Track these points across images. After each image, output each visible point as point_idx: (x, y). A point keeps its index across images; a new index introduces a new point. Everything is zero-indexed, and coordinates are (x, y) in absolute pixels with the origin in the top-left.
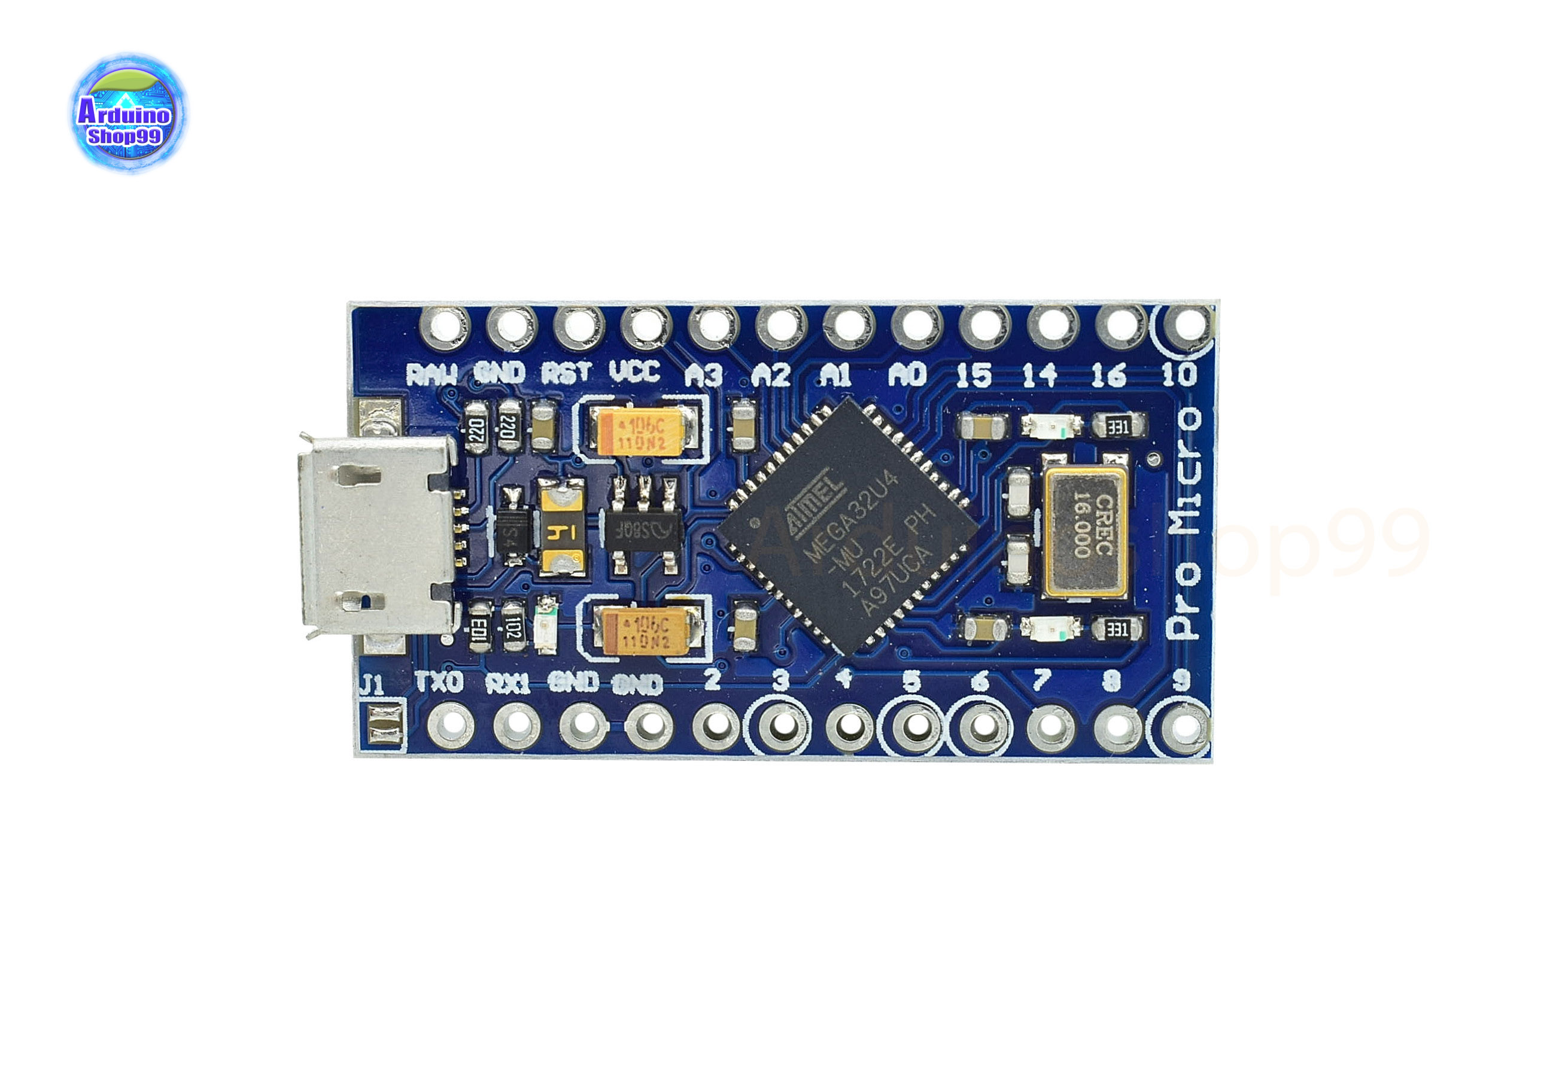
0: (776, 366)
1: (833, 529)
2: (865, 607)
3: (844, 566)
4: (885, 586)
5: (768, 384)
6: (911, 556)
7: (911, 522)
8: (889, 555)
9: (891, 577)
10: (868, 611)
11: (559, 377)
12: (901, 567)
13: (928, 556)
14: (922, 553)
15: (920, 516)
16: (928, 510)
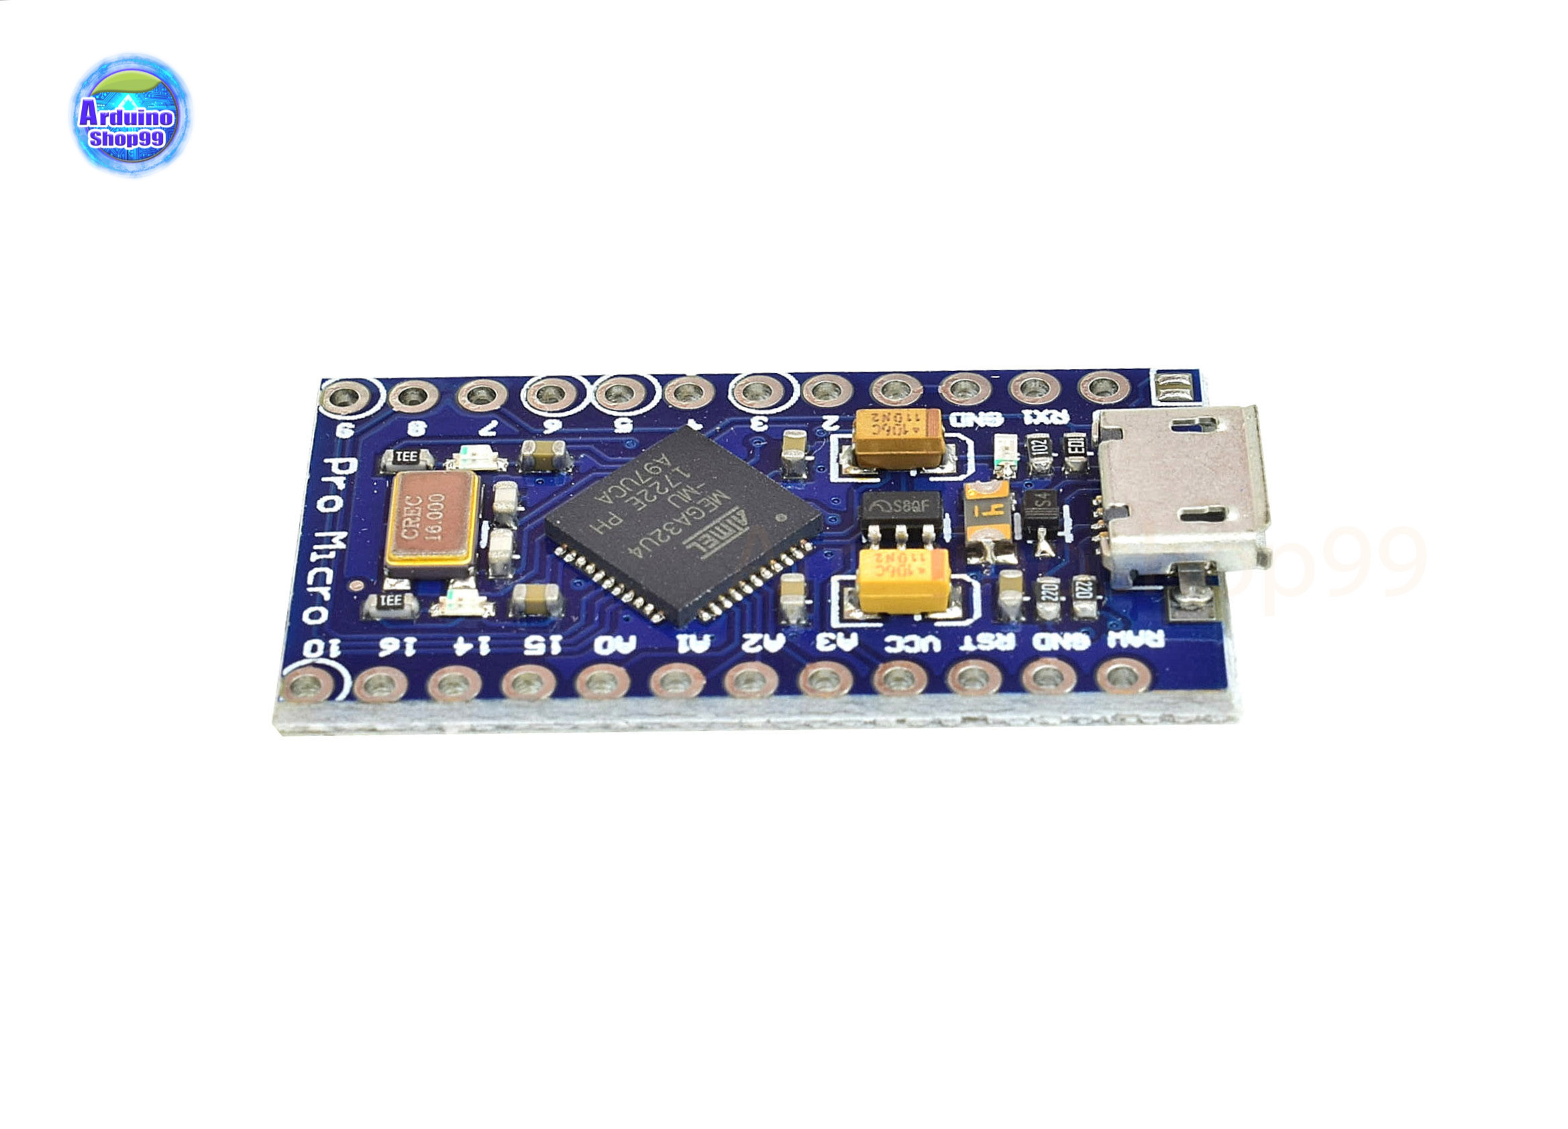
0: (758, 649)
1: (699, 514)
2: (666, 460)
3: (688, 489)
4: (645, 475)
5: (767, 636)
6: (617, 496)
7: (615, 521)
8: (641, 497)
9: (640, 482)
10: (664, 457)
11: (996, 638)
12: (628, 488)
13: (600, 496)
14: (606, 499)
15: (606, 525)
16: (597, 530)
